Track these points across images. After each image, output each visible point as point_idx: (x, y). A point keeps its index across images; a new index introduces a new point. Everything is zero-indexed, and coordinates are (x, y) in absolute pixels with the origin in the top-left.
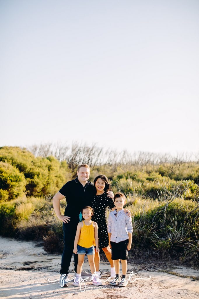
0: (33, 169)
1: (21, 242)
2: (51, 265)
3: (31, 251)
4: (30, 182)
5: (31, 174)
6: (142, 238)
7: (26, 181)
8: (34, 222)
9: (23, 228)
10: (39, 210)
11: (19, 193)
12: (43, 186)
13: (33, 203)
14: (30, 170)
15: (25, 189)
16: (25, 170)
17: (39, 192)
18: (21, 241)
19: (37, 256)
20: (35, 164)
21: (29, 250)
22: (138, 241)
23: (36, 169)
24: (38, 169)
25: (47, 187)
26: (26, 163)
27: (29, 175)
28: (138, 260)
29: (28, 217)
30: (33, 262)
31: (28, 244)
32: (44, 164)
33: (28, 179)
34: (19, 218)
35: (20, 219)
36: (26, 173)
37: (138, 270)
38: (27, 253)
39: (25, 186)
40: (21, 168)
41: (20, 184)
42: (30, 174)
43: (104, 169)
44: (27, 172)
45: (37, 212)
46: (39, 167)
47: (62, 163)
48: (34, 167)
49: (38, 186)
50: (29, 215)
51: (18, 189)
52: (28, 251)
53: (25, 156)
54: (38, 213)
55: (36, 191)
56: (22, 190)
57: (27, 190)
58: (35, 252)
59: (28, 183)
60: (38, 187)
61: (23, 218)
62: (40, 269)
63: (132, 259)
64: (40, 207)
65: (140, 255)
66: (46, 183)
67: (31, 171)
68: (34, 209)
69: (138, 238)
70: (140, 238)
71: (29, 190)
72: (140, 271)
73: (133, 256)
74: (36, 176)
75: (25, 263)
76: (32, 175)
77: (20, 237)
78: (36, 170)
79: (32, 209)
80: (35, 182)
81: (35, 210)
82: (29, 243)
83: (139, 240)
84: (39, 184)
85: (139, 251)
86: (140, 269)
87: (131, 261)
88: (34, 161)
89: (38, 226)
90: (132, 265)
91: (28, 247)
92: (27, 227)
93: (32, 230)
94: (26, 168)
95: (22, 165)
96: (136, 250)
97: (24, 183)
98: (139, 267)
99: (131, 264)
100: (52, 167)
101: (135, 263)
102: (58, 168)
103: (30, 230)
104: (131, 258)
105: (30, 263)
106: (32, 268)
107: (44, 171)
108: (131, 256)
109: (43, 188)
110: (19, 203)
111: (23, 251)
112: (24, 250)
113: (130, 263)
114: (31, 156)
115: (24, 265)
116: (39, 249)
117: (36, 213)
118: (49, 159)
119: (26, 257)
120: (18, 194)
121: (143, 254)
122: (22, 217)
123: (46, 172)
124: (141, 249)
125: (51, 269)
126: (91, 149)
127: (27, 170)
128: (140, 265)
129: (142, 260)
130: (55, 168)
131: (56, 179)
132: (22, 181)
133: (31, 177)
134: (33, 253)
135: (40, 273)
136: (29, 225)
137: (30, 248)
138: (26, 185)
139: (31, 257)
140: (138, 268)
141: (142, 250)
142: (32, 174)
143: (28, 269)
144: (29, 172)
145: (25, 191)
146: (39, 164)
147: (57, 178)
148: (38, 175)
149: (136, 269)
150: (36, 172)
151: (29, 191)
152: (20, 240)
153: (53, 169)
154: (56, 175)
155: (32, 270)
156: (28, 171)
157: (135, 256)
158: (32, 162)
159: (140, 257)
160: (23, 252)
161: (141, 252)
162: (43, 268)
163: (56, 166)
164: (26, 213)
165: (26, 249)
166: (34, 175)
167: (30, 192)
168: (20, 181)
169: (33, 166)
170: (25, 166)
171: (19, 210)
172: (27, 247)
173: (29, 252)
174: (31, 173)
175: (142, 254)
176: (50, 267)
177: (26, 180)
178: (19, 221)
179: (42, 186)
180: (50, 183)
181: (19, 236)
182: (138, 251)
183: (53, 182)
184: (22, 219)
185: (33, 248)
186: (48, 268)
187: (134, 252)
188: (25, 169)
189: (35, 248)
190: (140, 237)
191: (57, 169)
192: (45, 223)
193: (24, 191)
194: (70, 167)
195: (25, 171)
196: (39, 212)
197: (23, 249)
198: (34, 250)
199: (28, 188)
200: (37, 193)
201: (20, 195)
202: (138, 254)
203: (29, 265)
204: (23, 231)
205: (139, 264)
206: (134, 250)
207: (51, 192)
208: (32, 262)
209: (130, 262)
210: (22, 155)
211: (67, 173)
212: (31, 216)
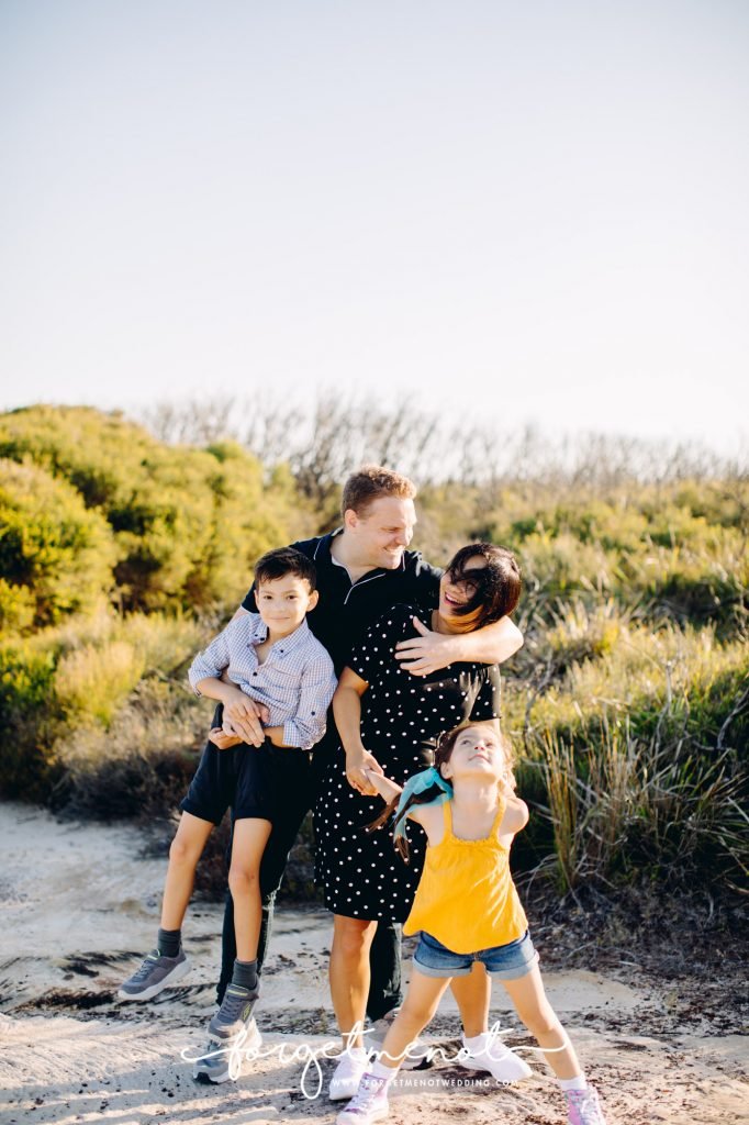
0: (147, 494)
1: (78, 829)
2: (207, 975)
3: (116, 879)
4: (132, 547)
5: (136, 517)
6: (675, 834)
7: (117, 547)
8: (136, 738)
9: (87, 761)
10: (162, 675)
11: (81, 597)
12: (192, 567)
13: (136, 646)
14: (134, 498)
15: (111, 582)
16: (109, 498)
17: (172, 591)
18: (76, 824)
19: (141, 912)
20: (158, 473)
21: (108, 873)
22: (653, 850)
23: (162, 493)
24: (171, 496)
25: (204, 570)
26: (114, 467)
27: (128, 520)
28: (660, 951)
29: (112, 711)
30: (114, 959)
31: (108, 839)
32: (195, 476)
33: (125, 536)
34: (70, 713)
35: (72, 721)
36: (116, 511)
37: (669, 1018)
38: (95, 894)
39: (109, 566)
40: (92, 489)
41: (87, 561)
42: (131, 514)
43: (446, 498)
44: (120, 507)
45: (154, 682)
46: (176, 484)
47: (275, 474)
48: (150, 484)
49: (167, 565)
50: (119, 701)
51: (77, 581)
52: (104, 883)
53: (114, 439)
54: (160, 689)
55: (159, 589)
56: (95, 587)
57: (119, 583)
58: (135, 885)
59: (124, 556)
60: (169, 570)
61: (89, 716)
62: (145, 1003)
63: (629, 945)
64: (169, 662)
65: (667, 923)
66: (203, 554)
67: (140, 501)
68: (140, 671)
69: (653, 834)
70: (661, 833)
71: (130, 582)
72: (681, 1029)
73: (632, 927)
74: (159, 525)
75: (71, 963)
76: (141, 520)
77: (72, 805)
78: (160, 499)
79: (133, 672)
80: (153, 549)
81: (148, 676)
82: (111, 832)
83: (660, 841)
84: (172, 556)
85: (662, 903)
86: (678, 1008)
87: (623, 957)
88: (151, 461)
89: (153, 756)
90: (633, 985)
91: (107, 858)
92: (105, 757)
93: (129, 773)
94: (115, 487)
95: (96, 474)
96: (646, 894)
97: (101, 554)
98: (673, 999)
99: (623, 974)
100: (227, 486)
101: (643, 973)
102: (257, 490)
103: (121, 772)
104: (624, 938)
105: (101, 959)
106: (106, 998)
107: (197, 500)
108: (620, 932)
109: (191, 575)
110: (75, 642)
111: (77, 879)
112: (86, 874)
113: (618, 971)
114: (141, 444)
115: (68, 978)
116: (155, 871)
117: (153, 688)
118: (220, 454)
119: (87, 919)
120: (76, 603)
121: (680, 920)
122: (81, 713)
123: (204, 504)
124: (668, 888)
125: (203, 1007)
126: (392, 421)
127: (121, 496)
128: (673, 984)
129: (681, 954)
130: (240, 488)
131: (248, 537)
132: (94, 547)
133: (138, 529)
134: (122, 897)
135: (142, 1033)
136: (114, 752)
137: (115, 865)
138: (114, 564)
139: (107, 920)
140: (668, 1007)
141: (677, 895)
142: (145, 514)
143: (86, 1003)
144: (129, 507)
145: (112, 590)
146: (175, 473)
147: (254, 535)
148: (170, 519)
149: (658, 1014)
150: (162, 507)
151: (126, 589)
152: (72, 820)
153: (232, 491)
154: (244, 520)
155: (105, 1008)
156: (123, 501)
157: (642, 930)
158: (144, 463)
159: (668, 935)
160: (78, 888)
161: (674, 905)
162: (162, 998)
163: (245, 483)
164: (102, 689)
165: (94, 871)
166: (151, 519)
167: (133, 591)
168: (83, 545)
169: (146, 479)
170: (107, 480)
171: (75, 677)
172: (100, 856)
173: (108, 890)
174: (139, 509)
175: (675, 918)
176: (201, 988)
177: (116, 540)
178: (69, 727)
179: (187, 568)
180: (222, 554)
181: (70, 800)
182: (653, 903)
183: (231, 551)
184: (80, 721)
185: (127, 865)
186: (190, 1000)
187: (637, 906)
188: (108, 493)
189: (135, 865)
190: (661, 825)
191: (250, 495)
192: (189, 739)
193: (108, 589)
194: (308, 491)
195: (112, 503)
196: (166, 686)
197: (79, 871)
198: (132, 876)
199: (122, 575)
200: (163, 597)
201: (84, 608)
202: (653, 917)
203: (93, 974)
204: (85, 779)
205: (670, 978)
206: (637, 893)
207: (223, 594)
208: (107, 954)
209: (617, 967)
210: (103, 438)
211: (295, 515)
212: (127, 703)
